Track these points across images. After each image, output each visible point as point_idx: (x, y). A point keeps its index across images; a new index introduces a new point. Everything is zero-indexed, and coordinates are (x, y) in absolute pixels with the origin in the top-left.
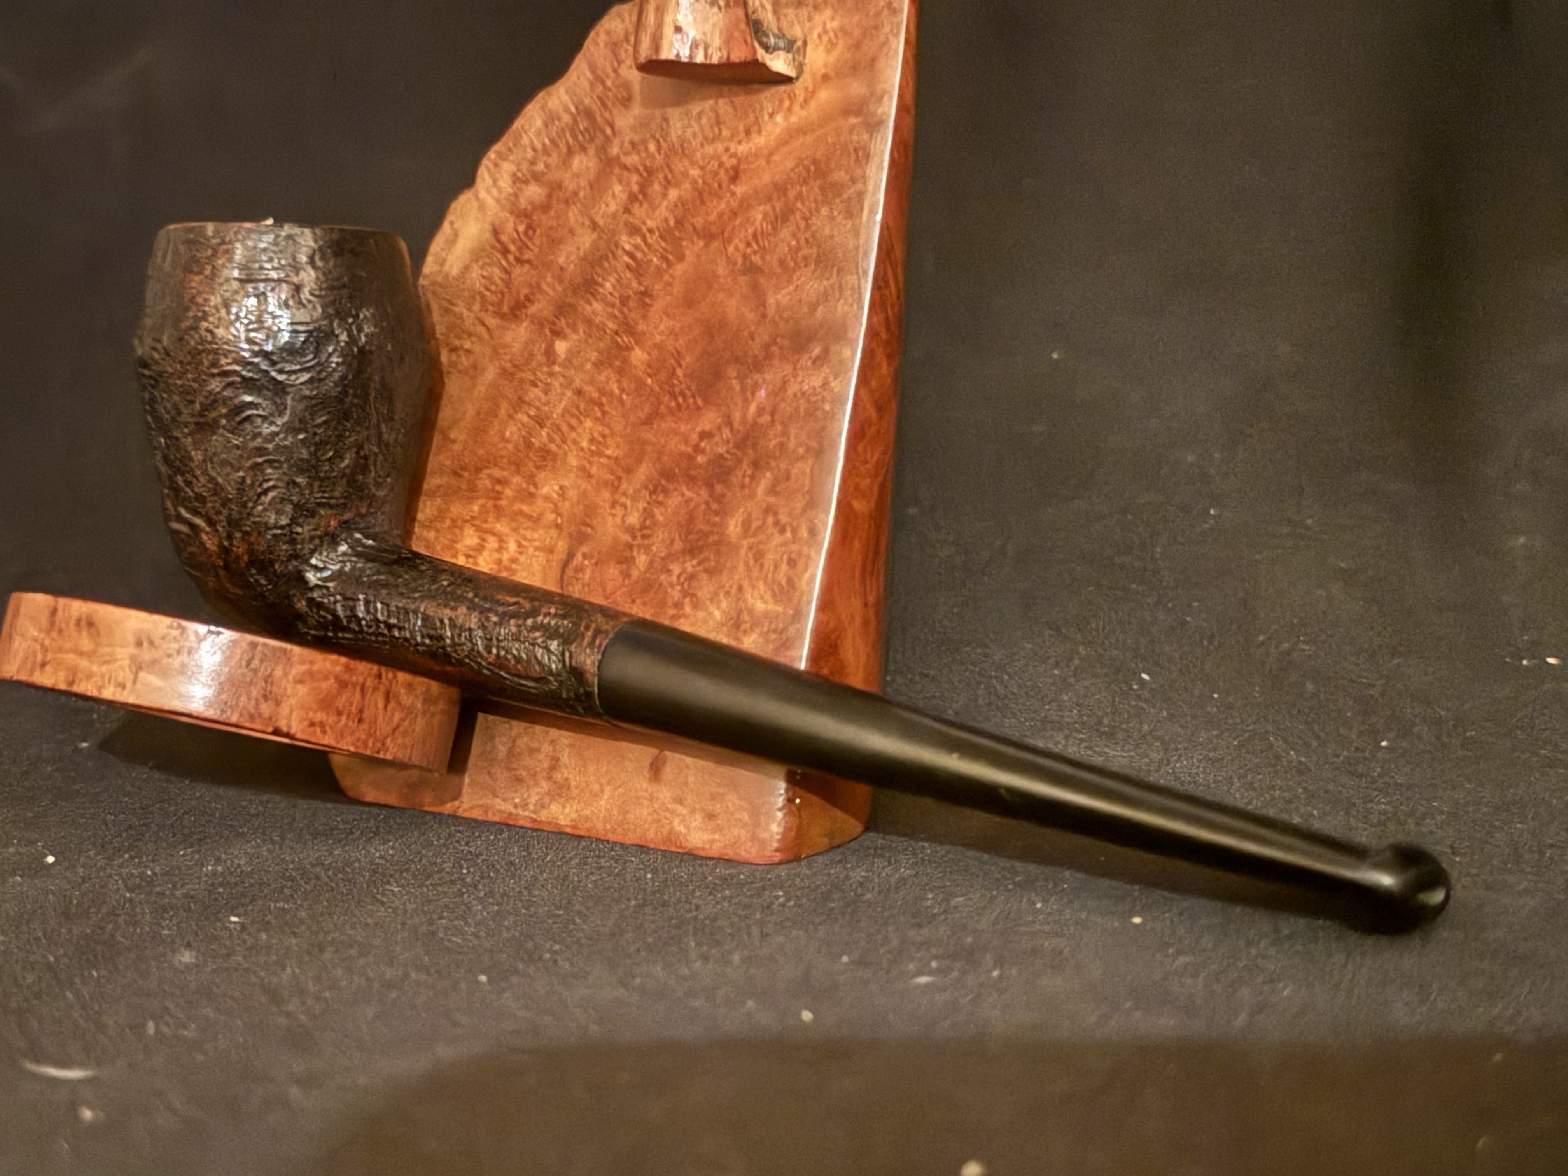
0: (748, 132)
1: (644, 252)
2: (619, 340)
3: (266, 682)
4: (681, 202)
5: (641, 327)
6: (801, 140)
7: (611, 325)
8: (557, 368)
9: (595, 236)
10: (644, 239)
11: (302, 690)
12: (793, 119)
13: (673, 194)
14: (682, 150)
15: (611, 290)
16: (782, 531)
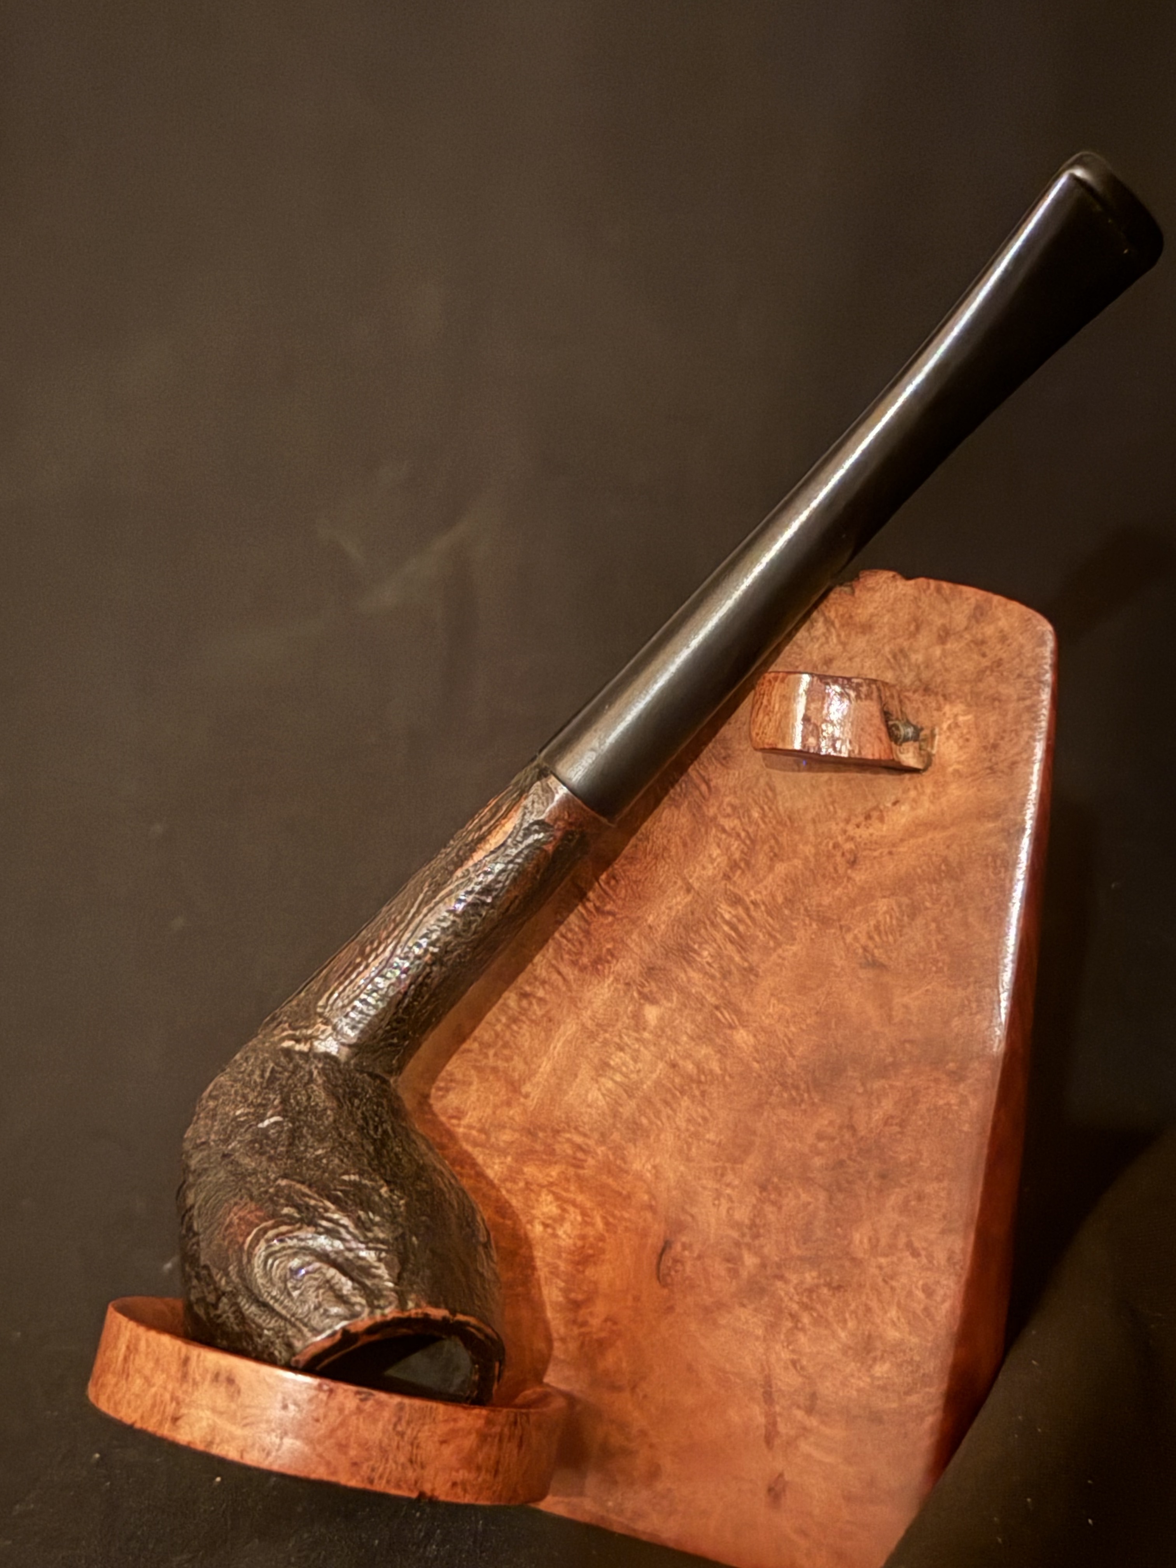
0: (868, 817)
1: (747, 926)
2: (719, 1015)
3: (412, 1444)
4: (791, 879)
5: (745, 1007)
6: (930, 835)
7: (711, 999)
8: (646, 1035)
9: (689, 898)
10: (747, 910)
11: (447, 1450)
12: (921, 812)
13: (781, 868)
14: (790, 821)
15: (709, 960)
16: (915, 1254)
